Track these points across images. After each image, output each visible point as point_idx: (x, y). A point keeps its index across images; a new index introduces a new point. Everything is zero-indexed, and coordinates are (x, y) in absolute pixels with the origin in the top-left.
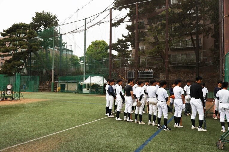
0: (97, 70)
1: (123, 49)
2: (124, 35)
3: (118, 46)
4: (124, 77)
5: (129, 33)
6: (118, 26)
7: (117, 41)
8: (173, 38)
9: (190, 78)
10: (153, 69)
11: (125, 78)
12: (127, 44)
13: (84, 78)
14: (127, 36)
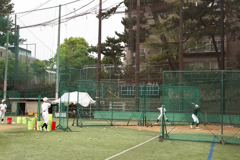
0: (75, 82)
1: (115, 52)
2: (118, 33)
3: (107, 48)
4: (115, 93)
5: (125, 30)
6: (107, 18)
7: (106, 41)
8: (188, 39)
9: (210, 96)
10: (159, 83)
11: (117, 96)
12: (121, 45)
13: (57, 95)
14: (122, 34)
